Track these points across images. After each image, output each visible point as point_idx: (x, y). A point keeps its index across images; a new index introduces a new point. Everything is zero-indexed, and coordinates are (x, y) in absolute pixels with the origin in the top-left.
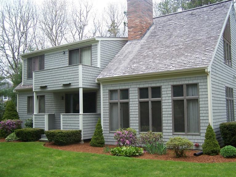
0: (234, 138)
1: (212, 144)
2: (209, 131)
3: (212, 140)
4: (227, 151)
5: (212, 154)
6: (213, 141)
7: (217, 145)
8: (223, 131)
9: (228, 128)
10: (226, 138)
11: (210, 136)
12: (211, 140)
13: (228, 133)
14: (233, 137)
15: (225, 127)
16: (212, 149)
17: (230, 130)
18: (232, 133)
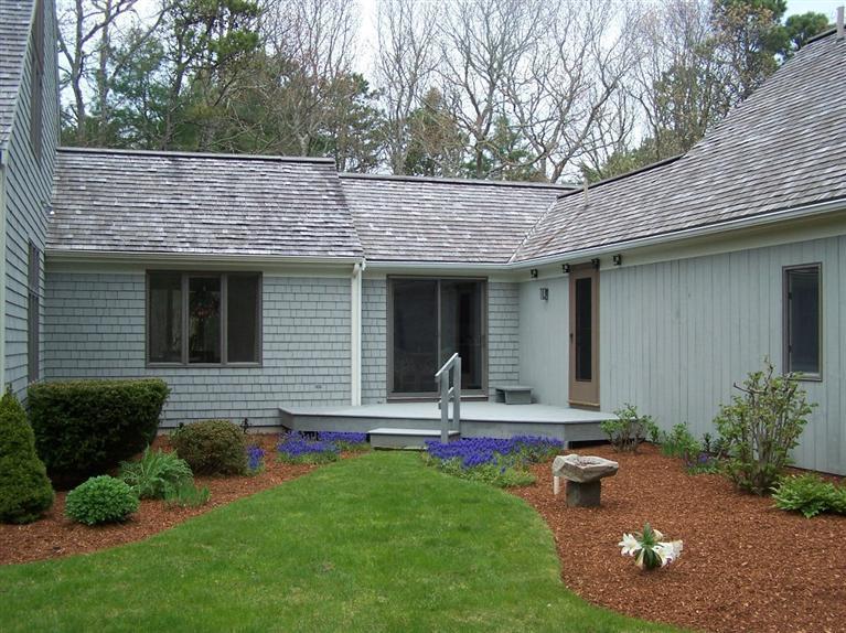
0: (87, 442)
1: (24, 473)
2: (10, 420)
3: (22, 458)
4: (101, 499)
5: (25, 519)
6: (28, 463)
7: (41, 476)
8: (45, 421)
9: (67, 407)
10: (57, 445)
11: (13, 443)
12: (18, 460)
13: (68, 425)
14: (83, 439)
15: (56, 403)
16: (26, 498)
17: (74, 414)
18: (83, 427)
